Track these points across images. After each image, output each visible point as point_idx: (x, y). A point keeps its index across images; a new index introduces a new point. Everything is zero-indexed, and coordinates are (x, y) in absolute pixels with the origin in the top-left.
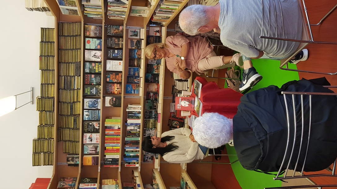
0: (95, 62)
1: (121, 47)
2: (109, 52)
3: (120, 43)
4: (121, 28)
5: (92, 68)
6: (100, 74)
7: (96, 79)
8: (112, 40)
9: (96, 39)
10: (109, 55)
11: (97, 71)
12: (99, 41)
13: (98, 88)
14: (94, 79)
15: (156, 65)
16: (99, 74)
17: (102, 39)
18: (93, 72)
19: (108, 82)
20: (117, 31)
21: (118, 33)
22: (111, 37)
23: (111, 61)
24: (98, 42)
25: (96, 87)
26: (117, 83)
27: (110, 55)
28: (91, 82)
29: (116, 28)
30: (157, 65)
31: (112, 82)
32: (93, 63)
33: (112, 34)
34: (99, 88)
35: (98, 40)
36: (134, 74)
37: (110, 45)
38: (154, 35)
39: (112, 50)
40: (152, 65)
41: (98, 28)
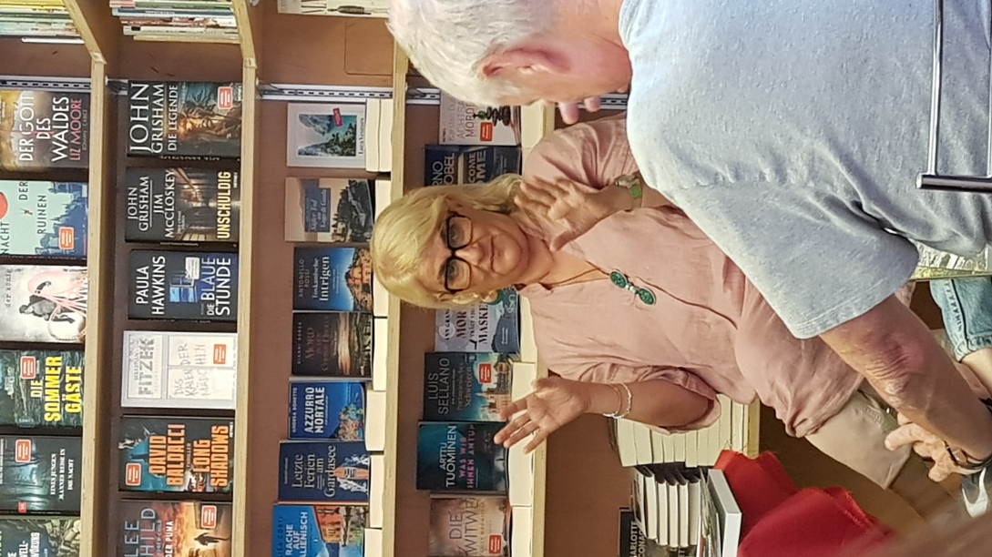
0: (41, 348)
1: (224, 232)
2: (143, 270)
3: (223, 203)
4: (224, 99)
5: (17, 387)
6: (77, 432)
7: (44, 469)
8: (159, 188)
9: (49, 185)
10: (143, 293)
11: (53, 416)
12: (67, 198)
13: (57, 539)
14: (29, 473)
15: (494, 358)
16: (69, 431)
17: (87, 181)
18: (26, 421)
19: (130, 490)
20: (198, 122)
21: (204, 138)
22: (156, 164)
23: (158, 337)
24: (58, 201)
25: (43, 532)
26: (202, 498)
27: (151, 291)
28: (12, 491)
29: (190, 105)
30: (501, 359)
31: (161, 487)
32: (24, 355)
33: (165, 142)
34: (68, 536)
35: (62, 189)
36: (333, 431)
37: (145, 224)
38: (476, 140)
39: (159, 263)
40: (460, 361)
41: (63, 104)
